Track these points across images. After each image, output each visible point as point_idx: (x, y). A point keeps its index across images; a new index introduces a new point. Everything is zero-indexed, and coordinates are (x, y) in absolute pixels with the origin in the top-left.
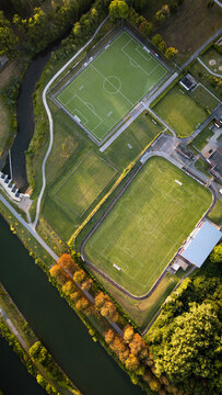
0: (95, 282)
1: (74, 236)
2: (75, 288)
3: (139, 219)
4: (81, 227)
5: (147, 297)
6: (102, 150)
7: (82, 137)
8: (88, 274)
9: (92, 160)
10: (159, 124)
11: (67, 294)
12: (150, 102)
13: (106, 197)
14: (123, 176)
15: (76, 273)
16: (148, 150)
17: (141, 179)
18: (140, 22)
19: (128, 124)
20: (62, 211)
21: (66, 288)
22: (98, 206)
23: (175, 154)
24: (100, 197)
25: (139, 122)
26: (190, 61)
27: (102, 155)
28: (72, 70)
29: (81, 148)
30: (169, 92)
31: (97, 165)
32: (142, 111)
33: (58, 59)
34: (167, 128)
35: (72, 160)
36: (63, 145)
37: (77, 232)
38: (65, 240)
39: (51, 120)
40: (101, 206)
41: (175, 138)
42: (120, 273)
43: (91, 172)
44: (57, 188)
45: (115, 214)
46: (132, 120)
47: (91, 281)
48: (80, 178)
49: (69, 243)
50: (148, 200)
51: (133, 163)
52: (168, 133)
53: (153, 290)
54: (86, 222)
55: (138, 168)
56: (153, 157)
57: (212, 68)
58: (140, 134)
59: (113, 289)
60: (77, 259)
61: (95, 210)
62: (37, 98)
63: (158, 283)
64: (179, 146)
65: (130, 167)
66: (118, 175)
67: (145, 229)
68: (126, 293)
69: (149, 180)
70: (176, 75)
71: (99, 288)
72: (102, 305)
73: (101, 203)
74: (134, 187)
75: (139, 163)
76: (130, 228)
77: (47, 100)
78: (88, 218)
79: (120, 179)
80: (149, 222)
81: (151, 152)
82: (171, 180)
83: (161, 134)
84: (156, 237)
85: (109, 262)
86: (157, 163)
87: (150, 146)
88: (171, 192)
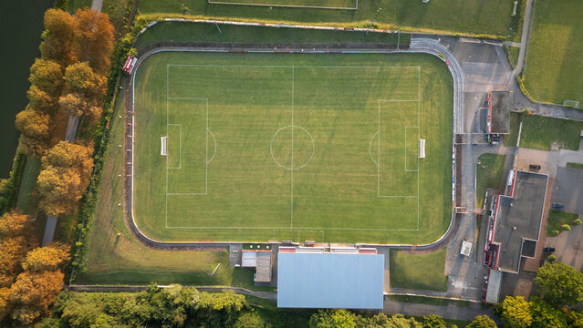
0: (103, 122)
1: (160, 16)
3: (292, 125)
4: (189, 17)
5: (151, 244)
10: (516, 22)
14: (355, 26)
15: (82, 65)
16: (445, 39)
17: (374, 69)
22: (256, 23)
23: (478, 99)
24: (279, 13)
37: (173, 16)
38: (139, 5)
41: (509, 76)
42: (159, 160)
45: (266, 69)
47: (98, 111)
49: (141, 17)
51: (397, 28)
52: (510, 54)
53: (172, 247)
55: (393, 45)
56: (437, 61)
59: (116, 168)
61: (244, 21)
63: (193, 247)
65: (382, 27)
66: (351, 15)
67: (279, 150)
68: (128, 198)
69: (384, 86)
71: (98, 139)
74: (350, 67)
75: (405, 40)
79: (344, 25)
80: (300, 147)
81: (445, 48)
82: (415, 131)
83: (499, 41)
84: (278, 181)
85: (163, 123)
86: (431, 77)
87: (457, 38)
88: (392, 146)
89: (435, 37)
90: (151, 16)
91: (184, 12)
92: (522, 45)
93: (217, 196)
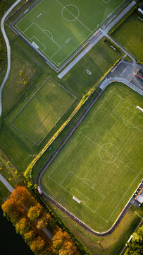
0: (53, 216)
1: (30, 166)
2: (31, 225)
3: (100, 147)
4: (38, 156)
5: (110, 233)
6: (60, 76)
7: (39, 64)
8: (45, 208)
9: (50, 87)
10: (118, 51)
11: (21, 232)
12: (108, 29)
13: (65, 124)
14: (82, 102)
15: (31, 209)
16: (108, 77)
17: (101, 106)
19: (87, 50)
20: (18, 140)
21: (20, 226)
22: (56, 134)
23: (135, 80)
24: (59, 124)
25: (97, 48)
27: (60, 81)
29: (39, 74)
30: (127, 19)
31: (55, 92)
32: (100, 37)
34: (126, 54)
35: (30, 87)
36: (21, 72)
37: (34, 162)
38: (21, 171)
39: (8, 48)
40: (60, 134)
41: (134, 64)
42: (80, 206)
43: (50, 99)
44: (14, 115)
45: (74, 142)
46: (90, 47)
47: (48, 216)
48: (38, 105)
49: (25, 173)
50: (109, 127)
51: (93, 89)
52: (127, 59)
53: (116, 225)
54: (43, 151)
55: (98, 94)
56: (113, 84)
58: (99, 60)
59: (72, 225)
60: (34, 191)
61: (54, 138)
63: (121, 217)
64: (140, 72)
65: (89, 93)
66: (77, 101)
67: (106, 158)
68: (86, 228)
69: (109, 106)
70: (134, 3)
71: (57, 223)
72: (60, 247)
73: (60, 130)
74: (94, 114)
75: (98, 90)
76: (91, 157)
77: (5, 28)
78: (46, 147)
79: (79, 106)
80: (110, 150)
81: (111, 78)
82: (132, 107)
83: (120, 60)
84: (118, 167)
85: (68, 194)
86: (117, 89)
87: (110, 72)
88: (132, 118)
89: (105, 79)
90: (28, 169)
91: (35, 157)
92: (127, 54)
93: (108, 193)
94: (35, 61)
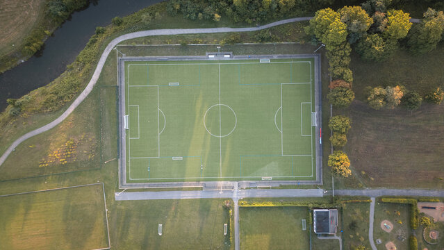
6: (118, 196)
7: (108, 152)
9: (91, 198)
12: (247, 195)
18: (341, 77)
25: (205, 207)
26: (357, 193)
27: (112, 203)
28: (185, 46)
29: (94, 166)
31: (90, 210)
32: (225, 196)
33: (179, 12)
35: (65, 172)
39: (89, 88)
46: (199, 195)
57: (380, 233)
62: (100, 39)
70: (320, 193)
77: (112, 54)
94: (106, 143)
